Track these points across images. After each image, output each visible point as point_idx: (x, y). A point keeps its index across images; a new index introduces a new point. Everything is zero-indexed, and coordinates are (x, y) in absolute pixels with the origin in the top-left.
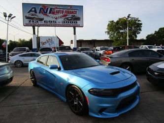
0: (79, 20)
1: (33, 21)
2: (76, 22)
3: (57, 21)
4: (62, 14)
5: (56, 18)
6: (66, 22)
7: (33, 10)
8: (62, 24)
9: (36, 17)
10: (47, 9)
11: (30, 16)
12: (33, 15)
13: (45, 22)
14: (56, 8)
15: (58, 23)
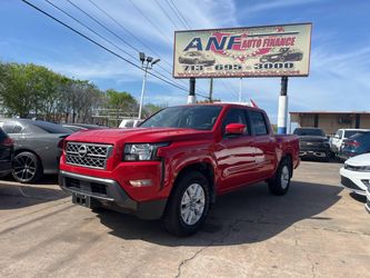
0: (299, 60)
1: (193, 68)
2: (292, 65)
3: (243, 65)
4: (256, 49)
5: (242, 59)
6: (266, 66)
7: (195, 43)
8: (254, 70)
9: (199, 58)
10: (225, 38)
11: (188, 57)
12: (193, 54)
13: (217, 68)
14: (245, 36)
15: (244, 70)
